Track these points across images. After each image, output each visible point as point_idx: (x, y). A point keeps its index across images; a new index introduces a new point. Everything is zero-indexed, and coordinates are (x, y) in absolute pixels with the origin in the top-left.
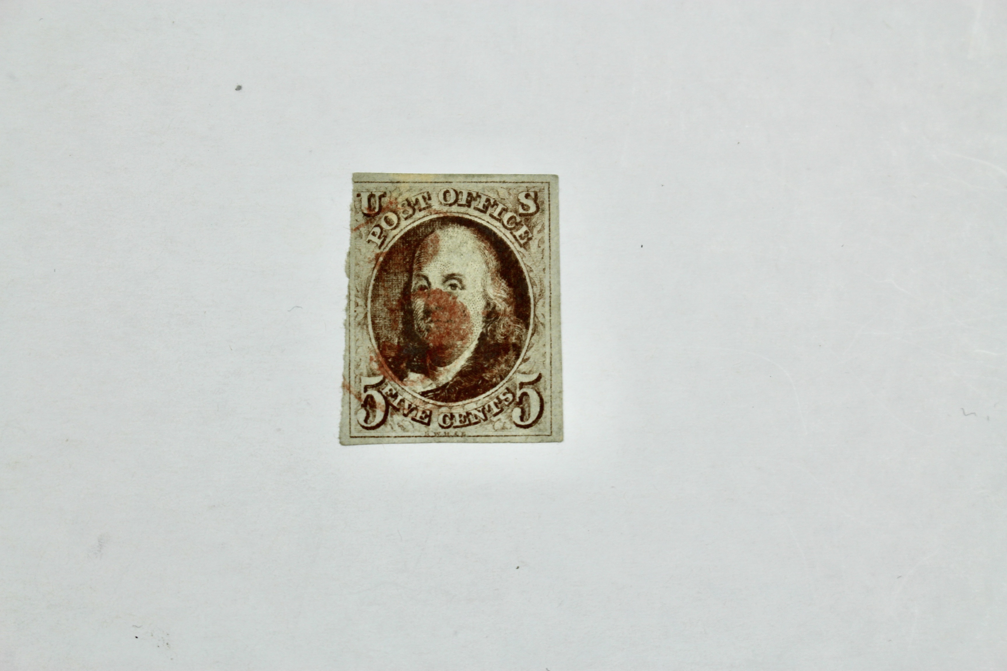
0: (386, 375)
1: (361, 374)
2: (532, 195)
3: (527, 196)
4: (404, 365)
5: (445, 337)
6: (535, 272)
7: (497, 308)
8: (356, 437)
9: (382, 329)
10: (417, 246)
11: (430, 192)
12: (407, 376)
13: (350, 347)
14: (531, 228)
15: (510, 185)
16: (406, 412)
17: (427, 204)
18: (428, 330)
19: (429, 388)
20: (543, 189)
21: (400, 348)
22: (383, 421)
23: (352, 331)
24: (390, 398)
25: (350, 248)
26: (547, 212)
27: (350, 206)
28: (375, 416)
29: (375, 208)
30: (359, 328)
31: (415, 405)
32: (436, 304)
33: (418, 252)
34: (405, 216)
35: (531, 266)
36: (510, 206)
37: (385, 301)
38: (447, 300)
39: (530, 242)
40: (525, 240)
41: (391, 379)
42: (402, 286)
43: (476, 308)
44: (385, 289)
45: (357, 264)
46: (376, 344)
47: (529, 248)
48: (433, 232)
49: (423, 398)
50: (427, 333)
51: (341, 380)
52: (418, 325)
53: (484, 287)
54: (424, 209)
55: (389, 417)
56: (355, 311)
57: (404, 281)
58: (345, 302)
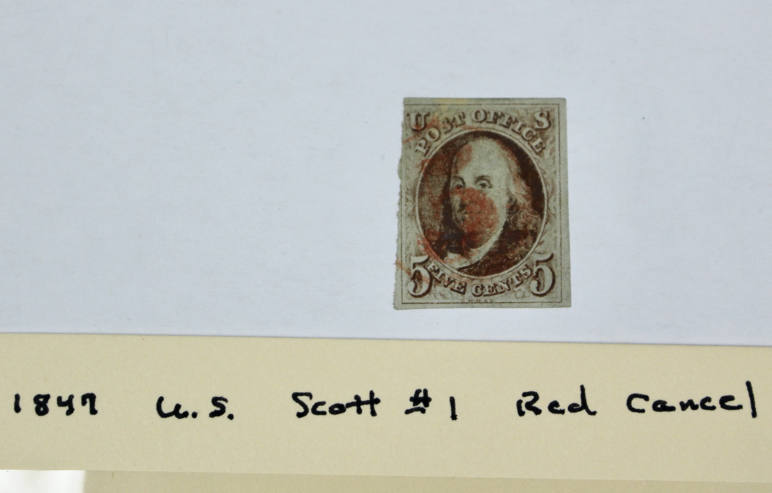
0: (431, 254)
1: (411, 254)
2: (546, 114)
3: (541, 115)
4: (445, 247)
5: (477, 225)
6: (548, 174)
7: (517, 202)
8: (407, 303)
9: (427, 219)
10: (455, 153)
11: (465, 113)
12: (447, 256)
13: (401, 233)
14: (545, 140)
15: (528, 106)
16: (446, 284)
17: (462, 121)
18: (464, 220)
19: (464, 265)
20: (554, 109)
21: (441, 234)
22: (428, 291)
23: (404, 220)
24: (433, 273)
25: (402, 156)
26: (557, 128)
27: (402, 123)
28: (421, 287)
29: (421, 125)
30: (408, 219)
31: (454, 278)
32: (470, 200)
33: (455, 159)
34: (445, 131)
35: (545, 170)
36: (527, 122)
37: (429, 197)
38: (478, 197)
39: (544, 151)
40: (540, 149)
41: (434, 258)
42: (443, 185)
43: (501, 202)
44: (429, 188)
45: (407, 169)
46: (423, 230)
47: (543, 155)
48: (466, 143)
49: (460, 273)
50: (462, 222)
51: (395, 258)
52: (455, 216)
53: (507, 185)
54: (460, 125)
55: (433, 287)
56: (406, 205)
57: (444, 181)
58: (398, 198)
